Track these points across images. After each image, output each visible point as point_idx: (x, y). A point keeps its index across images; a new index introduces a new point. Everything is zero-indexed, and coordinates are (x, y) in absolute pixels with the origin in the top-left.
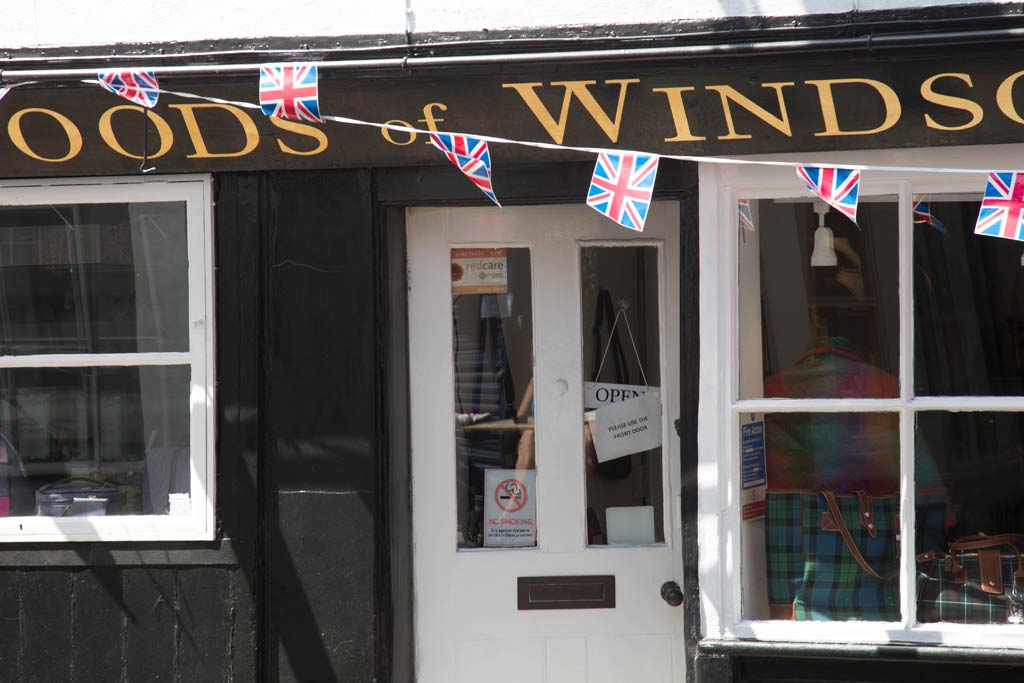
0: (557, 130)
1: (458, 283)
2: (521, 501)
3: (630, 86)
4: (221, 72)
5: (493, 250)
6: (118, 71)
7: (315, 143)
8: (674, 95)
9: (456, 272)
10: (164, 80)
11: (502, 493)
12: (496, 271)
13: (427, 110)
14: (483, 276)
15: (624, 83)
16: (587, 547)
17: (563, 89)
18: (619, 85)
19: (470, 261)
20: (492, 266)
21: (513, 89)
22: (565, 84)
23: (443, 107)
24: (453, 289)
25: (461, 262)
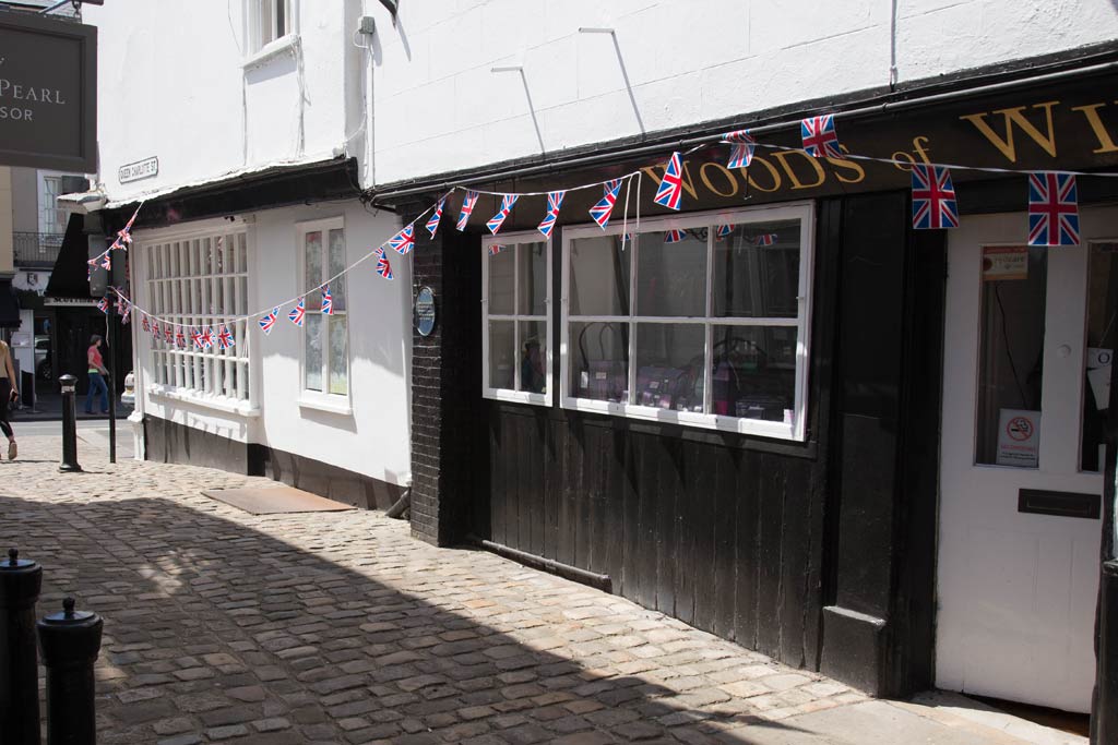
0: (1009, 152)
1: (987, 273)
2: (1028, 434)
3: (1053, 107)
4: (783, 127)
5: (1016, 247)
6: (732, 134)
7: (857, 174)
8: (1090, 112)
9: (986, 264)
10: (755, 136)
11: (1013, 426)
12: (1020, 263)
13: (916, 142)
14: (1008, 267)
15: (1048, 106)
16: (1079, 471)
17: (1003, 116)
18: (1044, 109)
19: (998, 256)
20: (1015, 260)
21: (967, 120)
22: (1005, 111)
23: (926, 140)
24: (983, 276)
25: (991, 257)
